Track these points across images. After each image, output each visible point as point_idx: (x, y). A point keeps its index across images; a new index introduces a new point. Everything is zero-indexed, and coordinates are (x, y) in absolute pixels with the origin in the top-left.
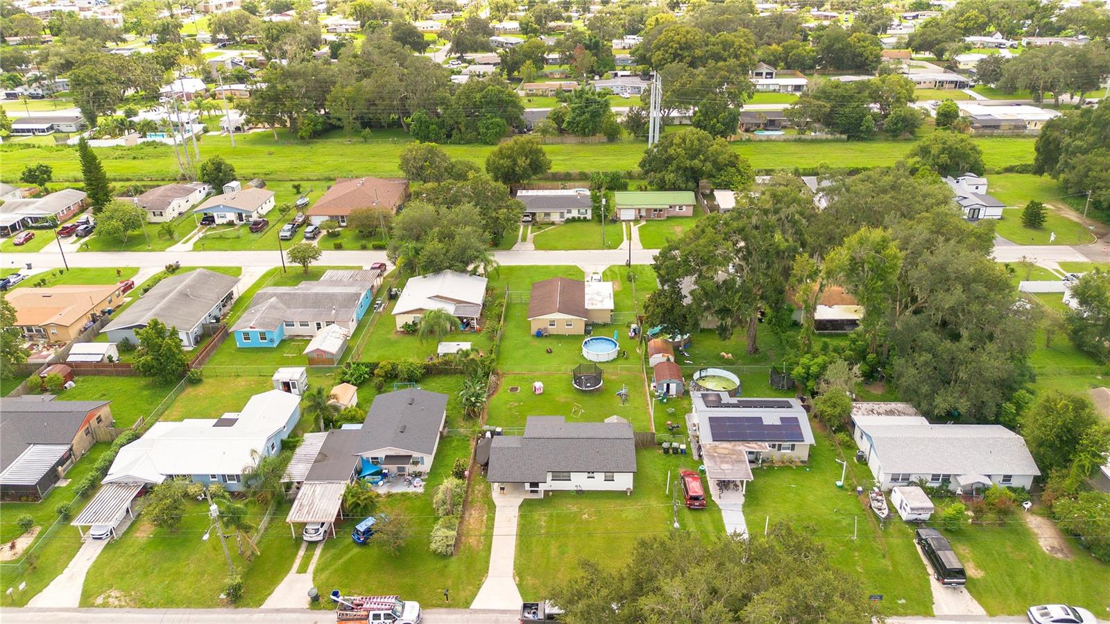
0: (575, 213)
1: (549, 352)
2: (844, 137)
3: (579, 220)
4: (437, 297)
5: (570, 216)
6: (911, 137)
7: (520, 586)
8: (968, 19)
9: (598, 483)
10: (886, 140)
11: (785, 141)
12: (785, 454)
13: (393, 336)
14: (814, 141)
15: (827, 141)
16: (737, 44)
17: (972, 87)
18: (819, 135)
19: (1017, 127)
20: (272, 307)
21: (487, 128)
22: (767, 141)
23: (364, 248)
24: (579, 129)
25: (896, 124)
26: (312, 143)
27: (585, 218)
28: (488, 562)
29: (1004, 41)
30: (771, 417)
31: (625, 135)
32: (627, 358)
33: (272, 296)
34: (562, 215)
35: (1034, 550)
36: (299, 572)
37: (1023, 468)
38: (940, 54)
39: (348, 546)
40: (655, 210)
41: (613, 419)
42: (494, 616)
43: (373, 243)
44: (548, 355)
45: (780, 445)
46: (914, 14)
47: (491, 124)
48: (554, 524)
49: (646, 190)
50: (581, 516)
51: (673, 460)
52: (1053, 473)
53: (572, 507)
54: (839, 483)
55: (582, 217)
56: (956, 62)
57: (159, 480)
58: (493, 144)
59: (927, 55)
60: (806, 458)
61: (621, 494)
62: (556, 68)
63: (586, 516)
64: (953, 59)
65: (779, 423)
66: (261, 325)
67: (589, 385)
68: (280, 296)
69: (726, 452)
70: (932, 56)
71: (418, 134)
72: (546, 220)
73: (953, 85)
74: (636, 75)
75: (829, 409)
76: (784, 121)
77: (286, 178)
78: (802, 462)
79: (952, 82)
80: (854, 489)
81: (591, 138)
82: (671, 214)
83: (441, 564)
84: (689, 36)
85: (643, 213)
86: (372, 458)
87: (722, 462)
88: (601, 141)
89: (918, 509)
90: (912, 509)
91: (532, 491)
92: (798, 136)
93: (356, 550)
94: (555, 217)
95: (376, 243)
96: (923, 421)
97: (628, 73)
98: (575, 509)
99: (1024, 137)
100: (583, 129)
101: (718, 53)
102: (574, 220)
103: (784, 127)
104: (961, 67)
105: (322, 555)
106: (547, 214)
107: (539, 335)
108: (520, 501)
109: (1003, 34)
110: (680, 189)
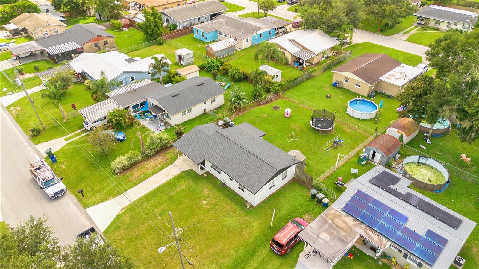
0: (459, 27)
1: (328, 97)
3: (460, 31)
4: (293, 40)
5: (455, 27)
32: (376, 123)
34: (449, 26)
36: (65, 139)
41: (294, 152)
44: (325, 99)
50: (203, 200)
51: (311, 206)
53: (206, 191)
61: (244, 204)
65: (421, 233)
67: (320, 125)
69: (342, 226)
72: (434, 26)
94: (443, 26)
98: (206, 193)
102: (457, 30)
105: (82, 137)
107: (335, 85)
108: (187, 168)
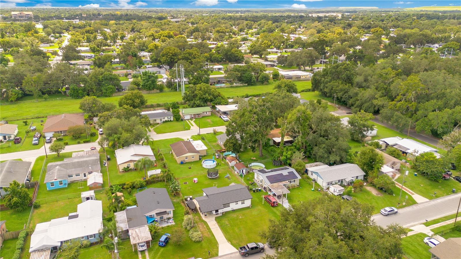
0: (166, 119)
1: (190, 168)
2: (246, 84)
3: (168, 121)
4: (135, 155)
5: (164, 120)
6: (267, 83)
7: (232, 244)
8: (265, 43)
9: (240, 205)
10: (260, 85)
11: (227, 87)
12: (292, 184)
13: (121, 174)
14: (236, 87)
15: (241, 86)
16: (194, 53)
17: (276, 66)
18: (238, 85)
19: (297, 78)
20: (59, 170)
21: (106, 90)
22: (220, 88)
23: (79, 143)
24: (147, 88)
25: (263, 79)
26: (17, 103)
27: (171, 120)
28: (216, 240)
29: (277, 51)
30: (285, 173)
31: (166, 89)
32: (220, 165)
33: (56, 165)
34: (161, 120)
35: (373, 196)
37: (361, 173)
38: (261, 56)
39: (158, 248)
40: (197, 115)
41: (233, 184)
42: (229, 256)
43: (83, 140)
44: (190, 169)
45: (291, 181)
46: (244, 42)
47: (108, 88)
48: (231, 222)
49: (187, 108)
50: (239, 217)
51: (258, 194)
52: (370, 172)
53: (234, 215)
54: (313, 189)
55: (169, 120)
56: (267, 58)
57: (59, 244)
58: (110, 96)
59: (257, 56)
60: (298, 184)
61: (248, 208)
62: (118, 65)
63: (241, 217)
64: (266, 57)
65: (288, 174)
66: (60, 178)
67: (214, 176)
68: (60, 165)
69: (277, 186)
70: (259, 56)
71: (73, 95)
72: (155, 123)
73: (270, 66)
74: (155, 67)
75: (299, 168)
76: (223, 80)
77: (15, 119)
78: (298, 186)
79: (270, 65)
80: (318, 190)
81: (152, 91)
82: (204, 115)
83: (199, 245)
84: (175, 51)
85: (193, 116)
86: (150, 216)
87: (278, 189)
88: (157, 92)
89: (340, 190)
90: (339, 191)
91: (216, 214)
92: (231, 85)
93: (162, 249)
94: (158, 121)
95: (85, 140)
96: (327, 166)
97: (151, 66)
98: (235, 216)
99: (301, 81)
100: (149, 88)
101: (187, 57)
102: (166, 121)
103: (224, 83)
104: (269, 60)
105: (149, 255)
106: (155, 120)
107: (182, 163)
108: (214, 218)
109: (276, 48)
110: (202, 106)
